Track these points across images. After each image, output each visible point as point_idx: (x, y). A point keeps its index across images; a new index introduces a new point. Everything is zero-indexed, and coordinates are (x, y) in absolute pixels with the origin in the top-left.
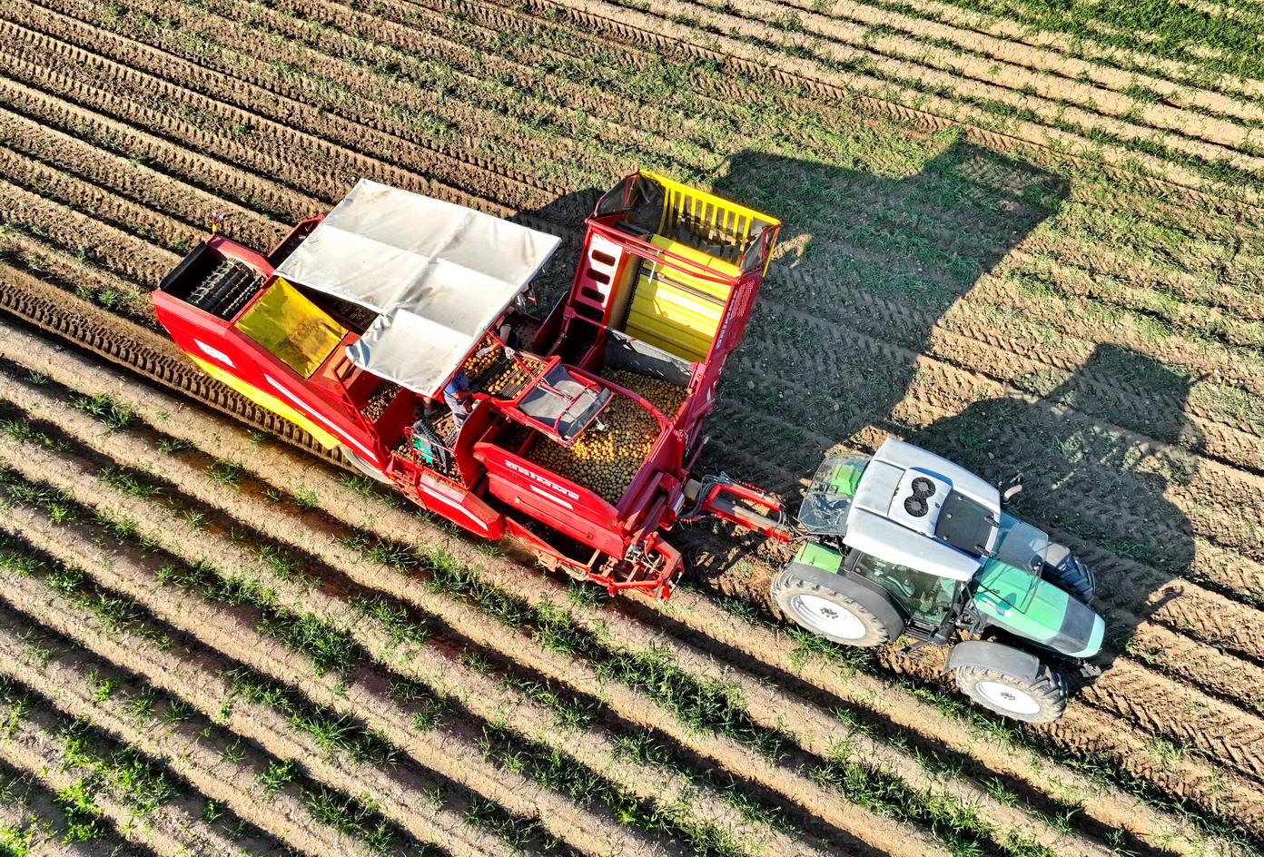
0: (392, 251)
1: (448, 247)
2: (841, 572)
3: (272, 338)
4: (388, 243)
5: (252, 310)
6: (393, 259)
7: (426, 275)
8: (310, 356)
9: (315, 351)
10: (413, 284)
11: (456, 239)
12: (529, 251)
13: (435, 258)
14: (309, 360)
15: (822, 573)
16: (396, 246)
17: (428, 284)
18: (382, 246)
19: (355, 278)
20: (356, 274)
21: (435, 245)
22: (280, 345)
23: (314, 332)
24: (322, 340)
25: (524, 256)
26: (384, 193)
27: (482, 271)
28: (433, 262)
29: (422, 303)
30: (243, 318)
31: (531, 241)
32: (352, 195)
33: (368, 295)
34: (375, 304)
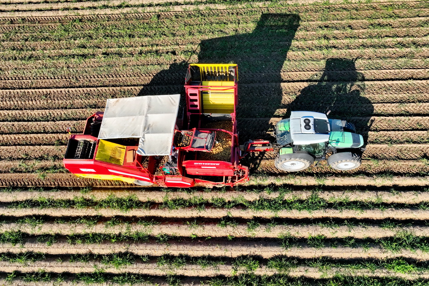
0: (131, 118)
1: (148, 110)
2: (294, 152)
3: (107, 158)
4: (129, 116)
5: (97, 153)
6: (133, 120)
7: (146, 121)
8: (120, 158)
9: (120, 156)
10: (144, 125)
11: (149, 107)
12: (173, 102)
14: (120, 160)
15: (289, 155)
16: (132, 116)
17: (148, 123)
18: (127, 117)
19: (125, 130)
21: (144, 111)
22: (110, 159)
23: (117, 151)
24: (120, 153)
25: (173, 104)
26: (117, 101)
27: (162, 113)
28: (146, 116)
29: (150, 129)
30: (96, 156)
31: (172, 99)
32: (107, 105)
33: (132, 134)
34: (136, 136)
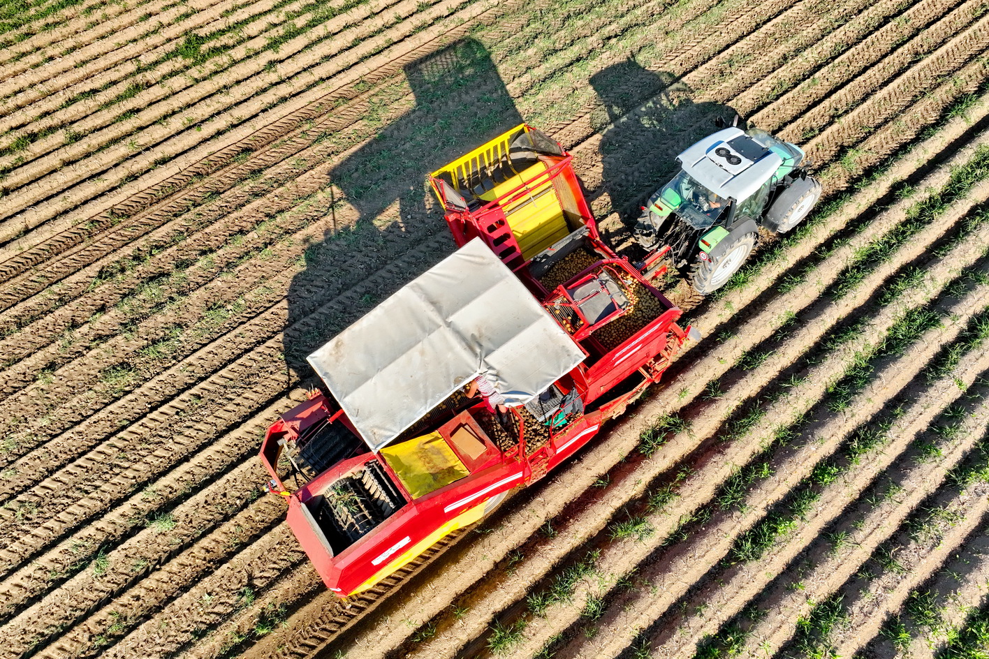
0: (414, 353)
1: (439, 310)
2: (729, 230)
3: (427, 481)
4: (403, 353)
5: (403, 482)
6: (422, 353)
7: (458, 333)
8: (449, 465)
9: (447, 461)
10: (464, 344)
11: (433, 303)
12: (477, 260)
13: (446, 322)
14: (452, 467)
16: (410, 347)
17: (468, 336)
18: (402, 359)
19: (425, 387)
20: (421, 386)
21: (430, 320)
22: (435, 479)
23: (430, 454)
24: (439, 452)
25: (481, 264)
26: (337, 346)
27: (478, 294)
28: (449, 325)
29: (485, 344)
30: (409, 491)
31: (467, 255)
32: (321, 371)
33: (452, 380)
34: (468, 376)
